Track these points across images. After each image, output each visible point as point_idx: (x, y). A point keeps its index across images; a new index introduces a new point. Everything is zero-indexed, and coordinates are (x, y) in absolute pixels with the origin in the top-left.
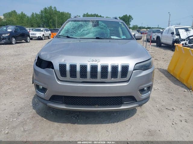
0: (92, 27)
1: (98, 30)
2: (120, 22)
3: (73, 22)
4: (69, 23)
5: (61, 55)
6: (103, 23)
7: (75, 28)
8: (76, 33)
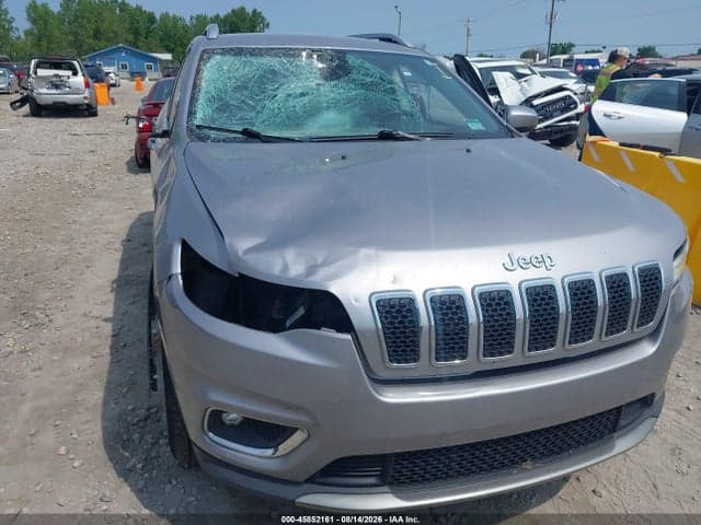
0: (321, 82)
1: (354, 93)
2: (426, 58)
3: (230, 59)
4: (213, 61)
5: (364, 252)
6: (367, 65)
7: (246, 88)
8: (258, 108)
